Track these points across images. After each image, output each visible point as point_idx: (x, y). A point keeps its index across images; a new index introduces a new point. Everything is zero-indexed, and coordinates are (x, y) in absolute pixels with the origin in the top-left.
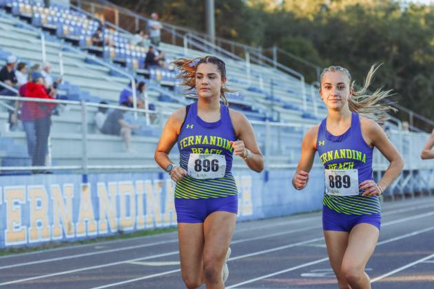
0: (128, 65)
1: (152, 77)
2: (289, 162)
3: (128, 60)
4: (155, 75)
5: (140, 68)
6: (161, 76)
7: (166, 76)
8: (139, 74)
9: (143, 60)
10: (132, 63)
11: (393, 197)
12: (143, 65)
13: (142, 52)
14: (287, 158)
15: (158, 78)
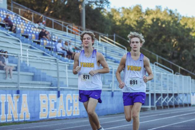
0: (29, 37)
1: (41, 43)
2: (109, 88)
3: (30, 35)
4: (43, 42)
5: (36, 39)
6: (46, 43)
7: (49, 43)
8: (34, 42)
9: (38, 35)
10: (31, 36)
11: (163, 107)
12: (38, 37)
13: (38, 31)
14: (108, 86)
15: (45, 44)
